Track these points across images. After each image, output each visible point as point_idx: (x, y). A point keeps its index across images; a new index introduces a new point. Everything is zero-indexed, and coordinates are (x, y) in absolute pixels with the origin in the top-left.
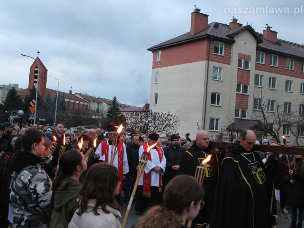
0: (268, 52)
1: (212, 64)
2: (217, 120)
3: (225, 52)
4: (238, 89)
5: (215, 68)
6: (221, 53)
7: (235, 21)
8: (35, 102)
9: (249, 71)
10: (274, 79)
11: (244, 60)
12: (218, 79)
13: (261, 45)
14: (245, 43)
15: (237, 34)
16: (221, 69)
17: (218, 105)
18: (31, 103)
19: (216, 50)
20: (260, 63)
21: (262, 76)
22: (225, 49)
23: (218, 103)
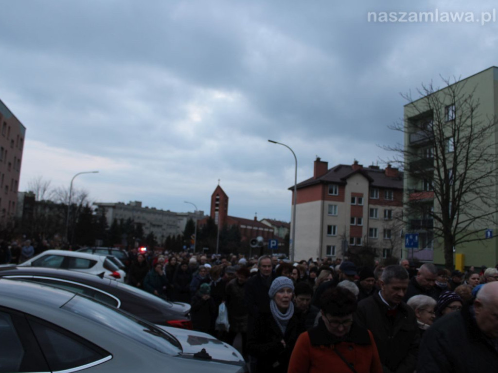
0: (382, 189)
1: (327, 203)
2: (334, 248)
3: (339, 192)
4: (352, 221)
5: (330, 206)
6: (336, 193)
7: (356, 163)
8: (195, 235)
9: (362, 206)
10: (390, 212)
11: (356, 198)
12: (333, 214)
13: (374, 184)
14: (357, 184)
15: (349, 176)
16: (335, 206)
17: (334, 235)
18: (192, 237)
19: (331, 192)
20: (375, 198)
21: (376, 210)
22: (339, 190)
23: (334, 233)
